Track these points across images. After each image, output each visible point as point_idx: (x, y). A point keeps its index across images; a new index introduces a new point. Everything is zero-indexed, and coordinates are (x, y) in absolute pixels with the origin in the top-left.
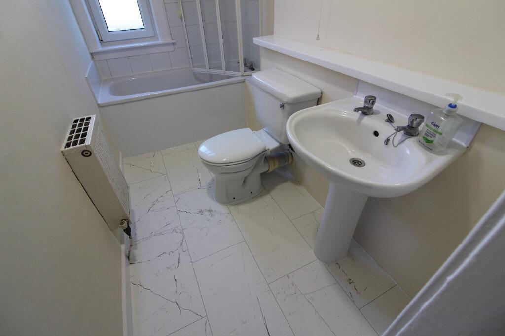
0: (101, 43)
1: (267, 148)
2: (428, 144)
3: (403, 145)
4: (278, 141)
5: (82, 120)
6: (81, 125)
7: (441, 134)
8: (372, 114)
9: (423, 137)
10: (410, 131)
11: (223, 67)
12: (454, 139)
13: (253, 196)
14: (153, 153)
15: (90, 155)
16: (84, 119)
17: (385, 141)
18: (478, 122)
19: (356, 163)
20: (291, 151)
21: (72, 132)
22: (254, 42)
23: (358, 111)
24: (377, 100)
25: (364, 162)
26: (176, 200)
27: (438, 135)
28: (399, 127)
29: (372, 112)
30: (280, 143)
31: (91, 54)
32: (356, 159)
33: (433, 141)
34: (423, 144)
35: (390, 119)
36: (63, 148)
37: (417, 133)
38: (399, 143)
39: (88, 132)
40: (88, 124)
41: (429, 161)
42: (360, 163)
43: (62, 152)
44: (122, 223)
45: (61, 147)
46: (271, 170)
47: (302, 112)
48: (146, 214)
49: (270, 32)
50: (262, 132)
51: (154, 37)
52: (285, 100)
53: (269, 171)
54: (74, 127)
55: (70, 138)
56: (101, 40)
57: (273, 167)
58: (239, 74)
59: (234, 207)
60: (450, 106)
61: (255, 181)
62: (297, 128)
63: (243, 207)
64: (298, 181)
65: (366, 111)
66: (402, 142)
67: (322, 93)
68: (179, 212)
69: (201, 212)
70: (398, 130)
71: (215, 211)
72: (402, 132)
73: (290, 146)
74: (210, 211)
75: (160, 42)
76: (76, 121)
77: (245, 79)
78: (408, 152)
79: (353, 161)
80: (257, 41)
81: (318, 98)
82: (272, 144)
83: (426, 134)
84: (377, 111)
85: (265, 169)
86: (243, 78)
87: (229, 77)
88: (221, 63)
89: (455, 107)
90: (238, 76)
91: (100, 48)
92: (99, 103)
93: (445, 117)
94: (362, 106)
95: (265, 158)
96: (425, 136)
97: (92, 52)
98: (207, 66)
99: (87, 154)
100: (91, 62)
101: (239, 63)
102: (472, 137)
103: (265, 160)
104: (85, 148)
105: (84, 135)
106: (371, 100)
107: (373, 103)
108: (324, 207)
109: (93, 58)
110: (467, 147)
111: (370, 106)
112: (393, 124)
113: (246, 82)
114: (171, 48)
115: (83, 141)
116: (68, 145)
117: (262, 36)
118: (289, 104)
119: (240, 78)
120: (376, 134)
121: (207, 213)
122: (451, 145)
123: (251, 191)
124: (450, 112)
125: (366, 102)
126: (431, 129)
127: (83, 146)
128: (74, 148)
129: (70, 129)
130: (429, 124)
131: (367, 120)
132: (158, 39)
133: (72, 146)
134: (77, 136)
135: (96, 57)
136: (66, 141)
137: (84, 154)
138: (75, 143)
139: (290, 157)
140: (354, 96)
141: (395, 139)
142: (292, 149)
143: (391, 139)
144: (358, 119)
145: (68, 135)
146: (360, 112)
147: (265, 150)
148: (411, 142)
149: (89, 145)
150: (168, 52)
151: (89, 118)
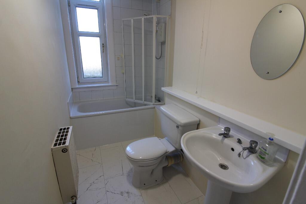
0: (78, 83)
1: (168, 151)
2: (262, 159)
3: (248, 159)
4: (174, 147)
5: (65, 129)
6: (63, 132)
7: (268, 154)
8: (229, 137)
9: (259, 155)
10: (251, 150)
11: (143, 100)
12: (276, 156)
13: (157, 184)
14: (95, 148)
15: (66, 152)
16: (66, 128)
17: (238, 155)
18: (287, 149)
19: (223, 167)
20: (182, 153)
21: (58, 137)
22: (162, 90)
23: (221, 135)
24: (231, 129)
25: (228, 167)
26: (106, 183)
27: (267, 155)
28: (245, 148)
29: (229, 136)
30: (176, 148)
31: (72, 89)
32: (223, 164)
33: (264, 158)
34: (260, 159)
35: (239, 141)
36: (52, 147)
37: (256, 151)
38: (246, 157)
39: (67, 137)
40: (67, 132)
41: (264, 170)
42: (225, 167)
43: (52, 149)
44: (73, 199)
45: (51, 146)
46: (169, 165)
47: (190, 133)
48: (85, 192)
49: (170, 85)
50: (164, 140)
51: (107, 82)
52: (179, 124)
53: (168, 166)
54: (59, 133)
55: (57, 140)
56: (78, 82)
57: (171, 163)
58: (152, 103)
59: (144, 191)
60: (270, 139)
61: (159, 172)
62: (187, 142)
63: (150, 191)
64: (187, 174)
65: (226, 135)
66: (248, 156)
67: (200, 121)
68: (107, 192)
69: (122, 193)
70: (244, 149)
71: (132, 193)
72: (247, 150)
73: (182, 150)
74: (128, 193)
75: (110, 84)
76: (61, 130)
77: (155, 107)
78: (252, 163)
79: (221, 166)
80: (163, 89)
81: (197, 123)
82: (171, 149)
83: (260, 153)
84: (232, 136)
85: (165, 164)
86: (154, 106)
87: (145, 105)
88: (142, 96)
89: (272, 140)
90: (151, 105)
91: (77, 86)
92: (71, 116)
93: (268, 145)
94: (223, 132)
95: (166, 157)
96: (260, 155)
97: (72, 88)
98: (134, 98)
99: (65, 151)
100: (71, 93)
101: (152, 97)
102: (286, 156)
103: (166, 159)
104: (65, 147)
105: (65, 139)
106: (228, 129)
107: (229, 131)
108: (205, 195)
109: (72, 90)
110: (285, 162)
111: (227, 133)
112: (241, 145)
113: (156, 108)
114: (115, 87)
115: (64, 143)
116: (55, 145)
117: (166, 87)
118: (181, 126)
119: (152, 106)
120: (233, 150)
121: (126, 195)
122: (276, 160)
123: (157, 180)
124: (270, 142)
125: (225, 130)
126: (262, 151)
127: (64, 146)
128: (59, 147)
129: (57, 135)
130: (261, 148)
131: (226, 141)
132: (109, 83)
133: (58, 145)
134: (61, 140)
135: (74, 90)
136: (54, 142)
137: (63, 150)
138: (60, 144)
139: (182, 157)
140: (218, 125)
141: (244, 154)
142: (183, 152)
143: (241, 153)
144: (222, 140)
145: (56, 138)
146: (222, 136)
147: (166, 152)
148: (252, 157)
149: (68, 146)
150: (114, 89)
151: (68, 128)
